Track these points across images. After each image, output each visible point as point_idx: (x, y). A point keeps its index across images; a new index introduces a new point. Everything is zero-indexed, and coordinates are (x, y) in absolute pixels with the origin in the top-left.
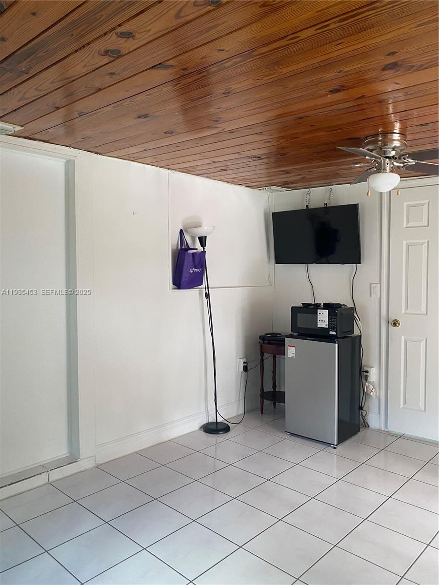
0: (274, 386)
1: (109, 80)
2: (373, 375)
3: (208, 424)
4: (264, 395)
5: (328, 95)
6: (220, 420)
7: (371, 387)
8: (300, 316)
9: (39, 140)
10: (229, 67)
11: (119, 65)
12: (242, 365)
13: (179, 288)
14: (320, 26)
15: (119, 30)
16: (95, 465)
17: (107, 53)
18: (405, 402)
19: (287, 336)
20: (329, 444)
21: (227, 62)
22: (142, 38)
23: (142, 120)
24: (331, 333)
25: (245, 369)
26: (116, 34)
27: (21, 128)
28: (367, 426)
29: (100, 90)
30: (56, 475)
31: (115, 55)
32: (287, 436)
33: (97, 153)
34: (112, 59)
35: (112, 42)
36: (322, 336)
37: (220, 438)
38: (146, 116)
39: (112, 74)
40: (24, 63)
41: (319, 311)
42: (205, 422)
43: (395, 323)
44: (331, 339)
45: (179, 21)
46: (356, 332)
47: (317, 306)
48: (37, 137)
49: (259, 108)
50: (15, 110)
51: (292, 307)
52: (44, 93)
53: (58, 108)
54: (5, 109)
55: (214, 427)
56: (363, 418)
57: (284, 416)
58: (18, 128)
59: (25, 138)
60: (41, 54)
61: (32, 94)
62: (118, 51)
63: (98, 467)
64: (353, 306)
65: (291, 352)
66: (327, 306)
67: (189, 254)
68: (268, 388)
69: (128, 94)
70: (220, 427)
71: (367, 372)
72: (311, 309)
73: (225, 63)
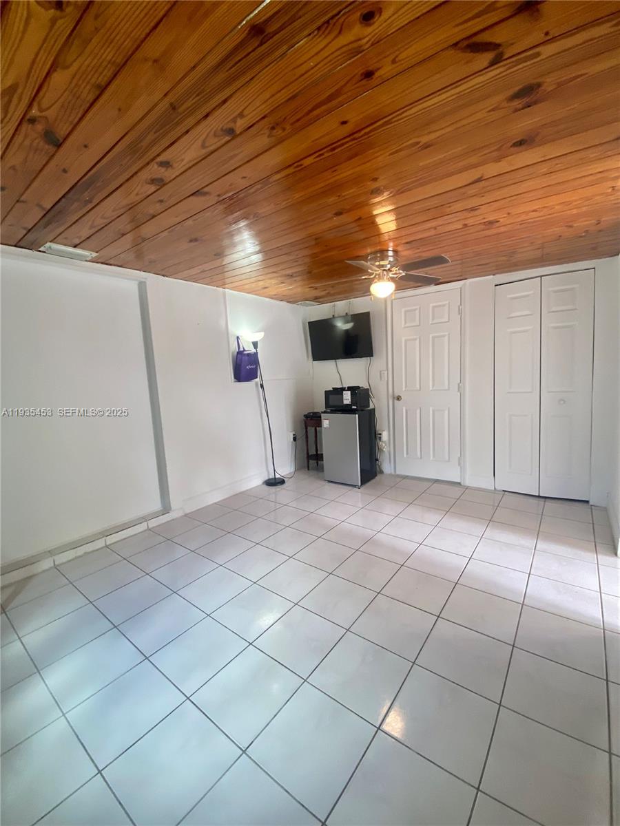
0: (317, 450)
1: (159, 207)
2: (385, 436)
3: (269, 480)
4: (309, 457)
5: (333, 218)
6: (277, 476)
7: (384, 445)
8: (331, 397)
9: (114, 265)
10: (253, 193)
11: (164, 193)
12: (292, 437)
13: (239, 381)
14: (317, 154)
15: (159, 159)
16: (183, 514)
17: (153, 181)
18: (407, 454)
19: (322, 412)
20: (355, 486)
21: (250, 189)
22: (179, 168)
23: (193, 244)
24: (353, 407)
25: (295, 439)
26: (157, 163)
27: (97, 254)
28: (382, 472)
29: (154, 216)
30: (153, 523)
31: (160, 183)
32: (327, 483)
33: (164, 276)
34: (158, 188)
35: (155, 170)
36: (346, 410)
37: (278, 488)
38: (196, 240)
39: (161, 201)
40: (86, 193)
41: (344, 392)
42: (267, 478)
43: (399, 398)
44: (352, 412)
45: (204, 151)
46: (371, 406)
47: (343, 389)
48: (112, 262)
49: (283, 230)
50: (88, 238)
51: (326, 392)
52: (108, 221)
53: (123, 235)
54: (80, 237)
55: (273, 481)
56: (379, 466)
57: (323, 471)
58: (94, 255)
59: (102, 263)
60: (98, 184)
61: (100, 222)
62: (161, 180)
63: (186, 515)
64: (368, 387)
65: (325, 423)
66: (350, 389)
67: (245, 354)
68: (313, 452)
69: (179, 220)
70: (278, 481)
71: (380, 434)
72: (338, 392)
73: (249, 190)
